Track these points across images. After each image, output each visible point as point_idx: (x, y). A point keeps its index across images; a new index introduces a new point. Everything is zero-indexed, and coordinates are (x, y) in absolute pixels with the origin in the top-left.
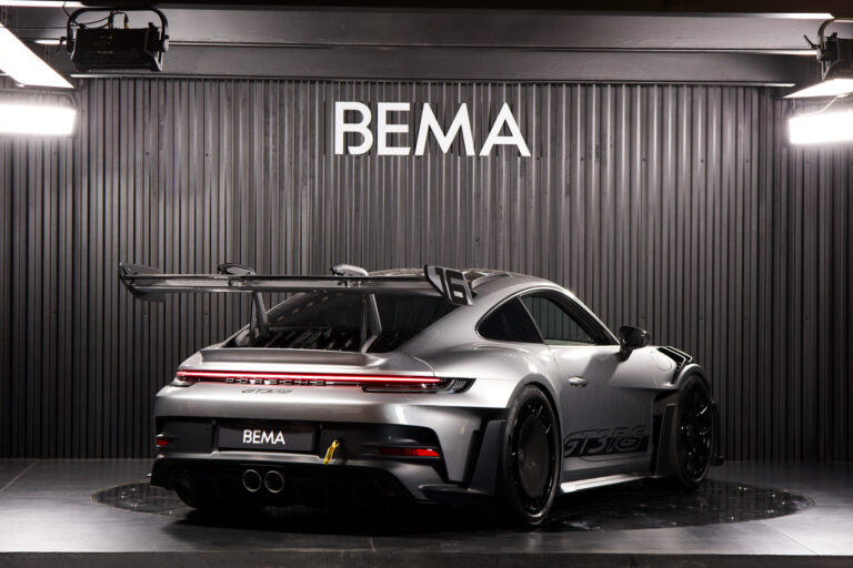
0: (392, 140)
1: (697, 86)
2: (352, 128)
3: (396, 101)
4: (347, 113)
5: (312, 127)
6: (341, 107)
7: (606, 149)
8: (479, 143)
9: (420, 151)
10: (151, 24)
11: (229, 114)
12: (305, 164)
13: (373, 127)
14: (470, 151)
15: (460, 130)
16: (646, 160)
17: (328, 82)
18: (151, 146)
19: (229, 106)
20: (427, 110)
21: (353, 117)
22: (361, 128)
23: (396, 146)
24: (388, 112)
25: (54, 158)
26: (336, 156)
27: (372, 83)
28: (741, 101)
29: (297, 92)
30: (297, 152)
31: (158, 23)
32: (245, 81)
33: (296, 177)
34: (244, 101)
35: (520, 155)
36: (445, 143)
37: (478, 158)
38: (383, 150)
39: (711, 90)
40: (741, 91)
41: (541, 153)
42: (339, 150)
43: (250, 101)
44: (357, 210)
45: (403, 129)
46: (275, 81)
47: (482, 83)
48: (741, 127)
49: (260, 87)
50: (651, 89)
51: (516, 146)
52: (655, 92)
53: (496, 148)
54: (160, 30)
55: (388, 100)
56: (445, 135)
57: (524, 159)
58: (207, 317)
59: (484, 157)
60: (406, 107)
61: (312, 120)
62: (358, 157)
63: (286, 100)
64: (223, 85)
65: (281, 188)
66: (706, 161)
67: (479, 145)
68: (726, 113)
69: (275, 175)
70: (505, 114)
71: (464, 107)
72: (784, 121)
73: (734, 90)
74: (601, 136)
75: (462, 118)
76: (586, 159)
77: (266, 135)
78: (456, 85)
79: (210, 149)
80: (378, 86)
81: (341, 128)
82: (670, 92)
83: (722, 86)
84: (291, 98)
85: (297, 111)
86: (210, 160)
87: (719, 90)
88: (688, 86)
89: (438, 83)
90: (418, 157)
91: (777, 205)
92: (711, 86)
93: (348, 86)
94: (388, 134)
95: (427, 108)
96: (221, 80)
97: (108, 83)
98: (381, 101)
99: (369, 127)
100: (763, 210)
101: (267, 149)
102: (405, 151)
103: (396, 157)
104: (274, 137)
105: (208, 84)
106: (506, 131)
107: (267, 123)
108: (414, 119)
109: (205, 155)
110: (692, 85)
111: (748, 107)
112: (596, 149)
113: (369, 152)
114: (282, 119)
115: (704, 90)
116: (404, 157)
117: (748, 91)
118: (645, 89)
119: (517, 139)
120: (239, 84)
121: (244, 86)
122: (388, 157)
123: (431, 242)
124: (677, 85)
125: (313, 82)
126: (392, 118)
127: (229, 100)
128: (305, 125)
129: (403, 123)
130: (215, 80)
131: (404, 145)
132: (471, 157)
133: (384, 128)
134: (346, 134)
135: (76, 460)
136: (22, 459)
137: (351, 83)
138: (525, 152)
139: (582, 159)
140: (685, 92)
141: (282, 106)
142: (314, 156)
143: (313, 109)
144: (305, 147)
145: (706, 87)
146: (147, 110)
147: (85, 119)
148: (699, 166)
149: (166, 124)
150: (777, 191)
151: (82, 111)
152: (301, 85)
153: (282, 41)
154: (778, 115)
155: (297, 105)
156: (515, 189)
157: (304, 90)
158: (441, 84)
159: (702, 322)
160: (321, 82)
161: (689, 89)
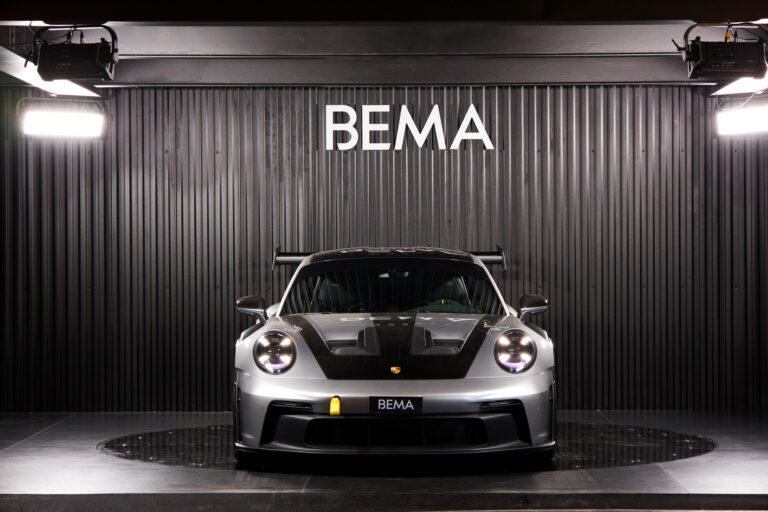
0: (375, 137)
1: (638, 86)
2: (340, 127)
3: (378, 103)
4: (336, 114)
5: (307, 127)
6: (330, 110)
7: (559, 142)
8: (450, 139)
9: (399, 146)
10: (103, 39)
11: (236, 117)
12: (300, 159)
13: (358, 126)
14: (442, 145)
15: (433, 126)
16: (594, 151)
17: (320, 88)
18: (170, 145)
19: (236, 109)
20: (405, 111)
21: (340, 118)
22: (349, 127)
23: (379, 142)
24: (371, 113)
25: (88, 156)
26: (327, 152)
27: (358, 89)
28: (676, 99)
29: (293, 97)
30: (293, 148)
31: (109, 39)
32: (248, 88)
33: (293, 170)
34: (248, 105)
35: (485, 148)
36: (420, 139)
37: (449, 151)
38: (367, 146)
39: (650, 90)
40: (676, 90)
41: (503, 147)
42: (330, 146)
43: (252, 106)
44: (345, 198)
45: (384, 127)
46: (274, 88)
47: (451, 87)
48: (676, 121)
49: (261, 94)
50: (598, 90)
51: (481, 141)
52: (601, 92)
53: (464, 143)
54: (111, 45)
55: (371, 103)
56: (420, 132)
57: (488, 151)
58: (219, 291)
59: (455, 151)
60: (386, 108)
61: (306, 120)
62: (346, 152)
63: (284, 105)
64: (230, 92)
65: (281, 180)
66: (646, 151)
67: (449, 140)
68: (663, 109)
69: (275, 168)
70: (472, 113)
71: (436, 109)
72: (713, 115)
73: (670, 90)
74: (555, 130)
75: (435, 118)
76: (542, 151)
77: (267, 134)
78: (430, 88)
79: (220, 147)
80: (362, 91)
81: (331, 127)
82: (614, 92)
83: (659, 86)
84: (288, 102)
85: (293, 114)
86: (220, 158)
87: (657, 90)
88: (630, 86)
89: (413, 88)
90: (397, 152)
91: (709, 189)
92: (651, 86)
93: (337, 91)
94: (371, 132)
95: (404, 109)
96: (228, 88)
97: (133, 92)
98: (365, 104)
99: (355, 126)
100: (696, 193)
101: (268, 147)
102: (386, 146)
103: (378, 152)
104: (274, 135)
105: (217, 92)
106: (472, 128)
107: (267, 124)
108: (393, 119)
109: (215, 152)
110: (634, 86)
111: (683, 104)
112: (551, 142)
114: (280, 121)
115: (644, 90)
116: (385, 152)
117: (683, 90)
118: (592, 90)
119: (482, 134)
120: (244, 92)
121: (249, 93)
122: (371, 152)
123: (409, 224)
124: (621, 86)
125: (307, 88)
126: (375, 118)
127: (235, 105)
128: (300, 126)
129: (384, 122)
130: (223, 88)
131: (385, 141)
132: (443, 151)
133: (368, 127)
134: (335, 133)
135: (109, 413)
136: (64, 413)
137: (339, 89)
138: (489, 145)
139: (538, 151)
140: (627, 92)
141: (280, 109)
142: (308, 152)
143: (307, 112)
144: (300, 144)
146: (166, 115)
147: (114, 123)
148: (641, 155)
149: (183, 127)
150: (709, 177)
151: (111, 117)
152: (296, 91)
154: (709, 110)
155: (293, 108)
156: (481, 177)
157: (299, 95)
158: (416, 88)
159: (644, 290)
160: (313, 88)
161: (631, 89)
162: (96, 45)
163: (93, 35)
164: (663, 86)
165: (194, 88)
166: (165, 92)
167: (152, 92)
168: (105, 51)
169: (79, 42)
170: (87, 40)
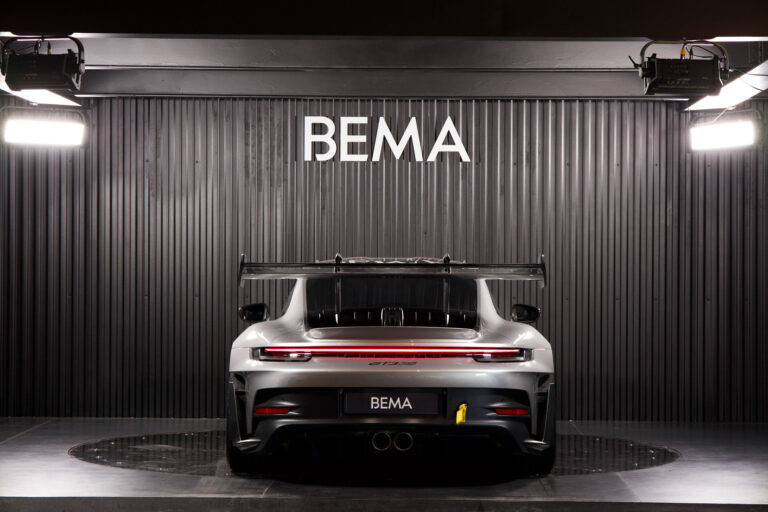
0: (353, 148)
1: (613, 101)
2: (319, 138)
3: (356, 115)
4: (314, 126)
5: (285, 138)
6: (309, 121)
7: (535, 155)
9: (376, 157)
10: (69, 50)
11: (215, 127)
12: (279, 170)
13: (336, 137)
14: (419, 157)
15: (411, 139)
16: (569, 164)
17: (298, 100)
18: (150, 155)
19: (215, 120)
20: (382, 123)
21: (319, 129)
22: (327, 138)
23: (357, 153)
24: (349, 125)
26: (305, 162)
27: (336, 100)
28: (651, 114)
29: (272, 108)
30: (272, 160)
31: (75, 50)
32: (228, 99)
33: (272, 180)
34: (228, 116)
35: (461, 160)
36: (397, 151)
37: (426, 163)
38: (345, 157)
39: (625, 105)
40: (651, 105)
41: (479, 159)
42: (308, 157)
43: (232, 117)
44: (323, 208)
45: (362, 139)
46: (254, 99)
47: (429, 99)
48: (651, 136)
49: (242, 104)
50: (573, 104)
51: (458, 153)
52: (577, 106)
53: (441, 155)
54: (77, 56)
55: (350, 115)
56: (398, 144)
57: (465, 164)
58: (197, 299)
59: (432, 163)
60: (364, 120)
61: (285, 131)
62: (324, 163)
63: (263, 116)
64: (210, 103)
65: (259, 190)
66: (621, 165)
67: (426, 152)
68: (638, 124)
69: (254, 178)
70: (449, 126)
71: (413, 120)
72: (686, 130)
73: (644, 104)
74: (530, 144)
75: (412, 130)
76: (518, 163)
77: (247, 144)
78: (407, 101)
79: (200, 157)
80: (340, 103)
81: (309, 138)
82: (590, 106)
83: (635, 100)
84: (267, 114)
85: (272, 124)
86: (199, 167)
87: (632, 104)
89: (391, 100)
90: (375, 163)
91: (682, 202)
92: (626, 101)
93: (316, 103)
94: (349, 143)
95: (382, 121)
96: (208, 99)
98: (344, 115)
99: (333, 137)
100: (670, 207)
101: (247, 157)
102: (364, 158)
103: (356, 163)
104: (253, 146)
105: (197, 102)
106: (449, 140)
107: (246, 135)
108: (371, 130)
109: (195, 162)
110: (609, 101)
111: (657, 119)
112: (527, 156)
113: (333, 159)
114: (259, 132)
115: (620, 104)
116: (362, 163)
117: (657, 105)
118: (568, 104)
119: (459, 147)
120: (224, 103)
121: (229, 103)
122: (349, 163)
123: (386, 235)
124: (596, 101)
125: (286, 100)
126: (352, 129)
127: (215, 115)
128: (279, 136)
129: (362, 134)
130: (203, 99)
131: (363, 153)
132: (419, 163)
133: (346, 138)
134: (314, 144)
135: (87, 418)
136: (43, 418)
137: (318, 100)
138: (465, 158)
139: (514, 164)
140: (602, 106)
141: (259, 120)
142: (287, 163)
143: (286, 123)
144: (279, 154)
145: (621, 101)
146: (146, 124)
147: (95, 132)
148: (615, 169)
149: (163, 136)
150: (683, 191)
151: (93, 126)
152: (276, 102)
153: (222, 65)
154: (683, 125)
155: (272, 119)
156: (458, 189)
157: (278, 107)
158: (394, 101)
159: (617, 302)
160: (292, 100)
161: (607, 104)
162: (64, 55)
163: (60, 46)
164: (638, 101)
165: (175, 99)
166: (146, 102)
167: (134, 102)
168: (72, 62)
169: (46, 53)
170: (54, 51)
